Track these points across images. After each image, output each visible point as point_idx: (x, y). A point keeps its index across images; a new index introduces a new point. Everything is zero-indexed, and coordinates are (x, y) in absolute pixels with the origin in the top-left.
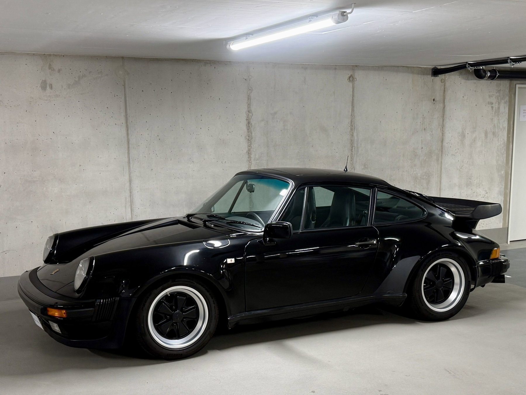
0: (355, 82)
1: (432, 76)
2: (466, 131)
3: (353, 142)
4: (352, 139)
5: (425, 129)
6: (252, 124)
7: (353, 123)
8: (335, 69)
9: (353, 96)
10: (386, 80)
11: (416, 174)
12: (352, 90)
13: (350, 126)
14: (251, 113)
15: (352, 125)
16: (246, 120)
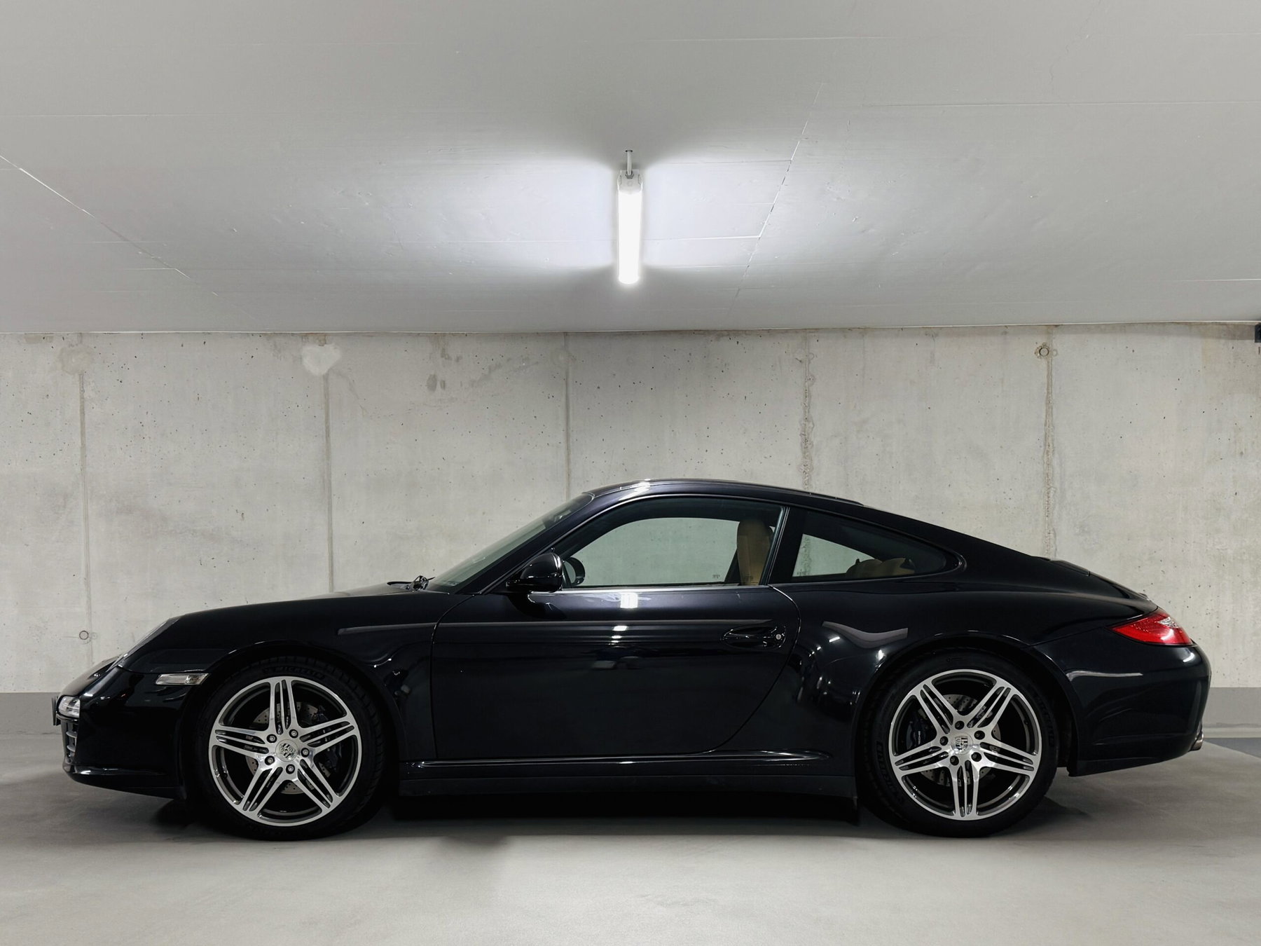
0: (1054, 358)
1: (1256, 342)
3: (1050, 478)
4: (1047, 471)
5: (1242, 453)
6: (812, 443)
7: (1050, 439)
8: (1006, 333)
9: (1049, 385)
10: (1133, 351)
11: (1221, 551)
12: (1045, 373)
13: (1042, 445)
14: (811, 423)
15: (1046, 444)
16: (800, 435)
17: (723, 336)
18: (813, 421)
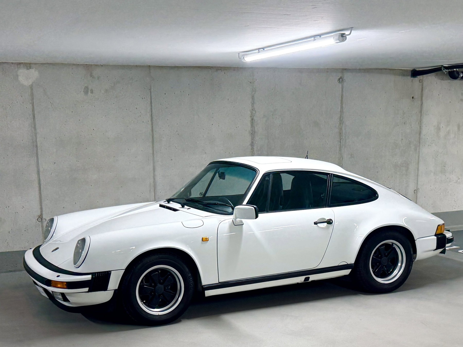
0: (344, 83)
1: (411, 77)
2: (441, 124)
3: (341, 135)
4: (340, 132)
5: (405, 123)
6: (255, 120)
7: (342, 119)
8: (328, 72)
9: (342, 95)
10: (371, 81)
11: (396, 163)
12: (341, 90)
15: (340, 120)
16: (250, 117)
17: (219, 70)
18: (255, 111)
